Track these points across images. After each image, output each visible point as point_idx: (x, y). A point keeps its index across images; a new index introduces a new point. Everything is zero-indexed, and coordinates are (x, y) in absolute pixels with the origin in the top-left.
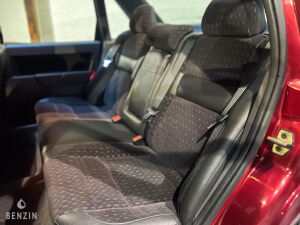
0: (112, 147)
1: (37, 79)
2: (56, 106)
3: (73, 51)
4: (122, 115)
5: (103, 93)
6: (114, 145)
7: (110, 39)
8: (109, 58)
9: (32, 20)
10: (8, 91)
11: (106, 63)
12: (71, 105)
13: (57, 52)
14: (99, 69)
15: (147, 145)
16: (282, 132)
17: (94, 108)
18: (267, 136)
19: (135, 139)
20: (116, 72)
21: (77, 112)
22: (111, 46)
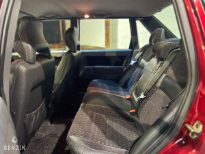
0: (114, 112)
1: (95, 69)
2: (100, 84)
3: (115, 55)
4: (132, 95)
5: (129, 79)
6: (117, 111)
7: (138, 48)
8: (134, 60)
9: (107, 35)
10: (81, 73)
11: (133, 62)
12: (109, 85)
13: (107, 55)
14: (128, 66)
15: (137, 116)
16: (197, 123)
17: (121, 88)
18: (185, 123)
19: (131, 111)
20: (137, 69)
21: (110, 89)
22: (138, 52)
